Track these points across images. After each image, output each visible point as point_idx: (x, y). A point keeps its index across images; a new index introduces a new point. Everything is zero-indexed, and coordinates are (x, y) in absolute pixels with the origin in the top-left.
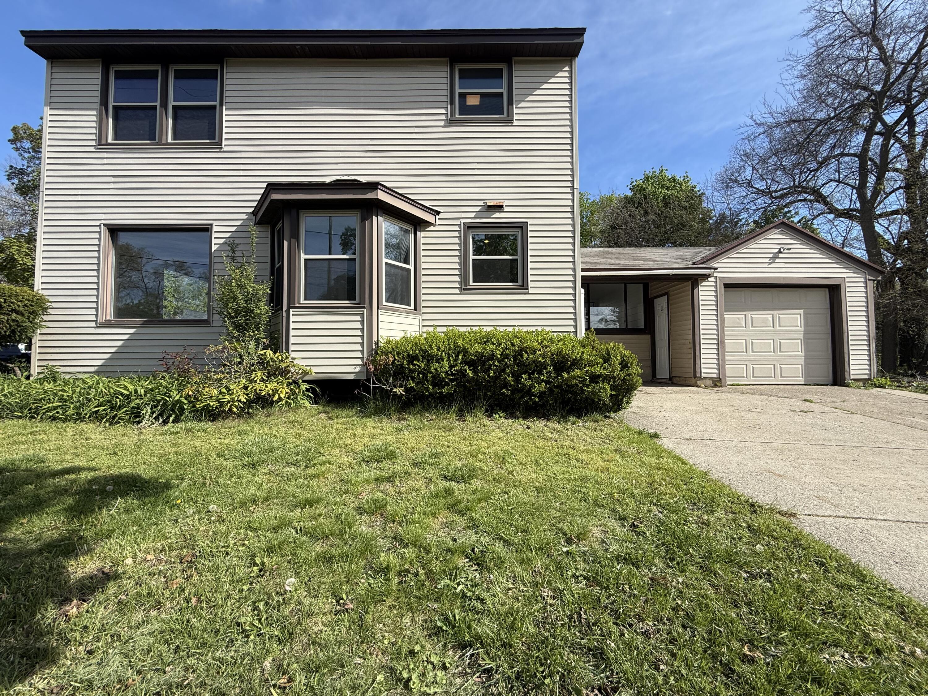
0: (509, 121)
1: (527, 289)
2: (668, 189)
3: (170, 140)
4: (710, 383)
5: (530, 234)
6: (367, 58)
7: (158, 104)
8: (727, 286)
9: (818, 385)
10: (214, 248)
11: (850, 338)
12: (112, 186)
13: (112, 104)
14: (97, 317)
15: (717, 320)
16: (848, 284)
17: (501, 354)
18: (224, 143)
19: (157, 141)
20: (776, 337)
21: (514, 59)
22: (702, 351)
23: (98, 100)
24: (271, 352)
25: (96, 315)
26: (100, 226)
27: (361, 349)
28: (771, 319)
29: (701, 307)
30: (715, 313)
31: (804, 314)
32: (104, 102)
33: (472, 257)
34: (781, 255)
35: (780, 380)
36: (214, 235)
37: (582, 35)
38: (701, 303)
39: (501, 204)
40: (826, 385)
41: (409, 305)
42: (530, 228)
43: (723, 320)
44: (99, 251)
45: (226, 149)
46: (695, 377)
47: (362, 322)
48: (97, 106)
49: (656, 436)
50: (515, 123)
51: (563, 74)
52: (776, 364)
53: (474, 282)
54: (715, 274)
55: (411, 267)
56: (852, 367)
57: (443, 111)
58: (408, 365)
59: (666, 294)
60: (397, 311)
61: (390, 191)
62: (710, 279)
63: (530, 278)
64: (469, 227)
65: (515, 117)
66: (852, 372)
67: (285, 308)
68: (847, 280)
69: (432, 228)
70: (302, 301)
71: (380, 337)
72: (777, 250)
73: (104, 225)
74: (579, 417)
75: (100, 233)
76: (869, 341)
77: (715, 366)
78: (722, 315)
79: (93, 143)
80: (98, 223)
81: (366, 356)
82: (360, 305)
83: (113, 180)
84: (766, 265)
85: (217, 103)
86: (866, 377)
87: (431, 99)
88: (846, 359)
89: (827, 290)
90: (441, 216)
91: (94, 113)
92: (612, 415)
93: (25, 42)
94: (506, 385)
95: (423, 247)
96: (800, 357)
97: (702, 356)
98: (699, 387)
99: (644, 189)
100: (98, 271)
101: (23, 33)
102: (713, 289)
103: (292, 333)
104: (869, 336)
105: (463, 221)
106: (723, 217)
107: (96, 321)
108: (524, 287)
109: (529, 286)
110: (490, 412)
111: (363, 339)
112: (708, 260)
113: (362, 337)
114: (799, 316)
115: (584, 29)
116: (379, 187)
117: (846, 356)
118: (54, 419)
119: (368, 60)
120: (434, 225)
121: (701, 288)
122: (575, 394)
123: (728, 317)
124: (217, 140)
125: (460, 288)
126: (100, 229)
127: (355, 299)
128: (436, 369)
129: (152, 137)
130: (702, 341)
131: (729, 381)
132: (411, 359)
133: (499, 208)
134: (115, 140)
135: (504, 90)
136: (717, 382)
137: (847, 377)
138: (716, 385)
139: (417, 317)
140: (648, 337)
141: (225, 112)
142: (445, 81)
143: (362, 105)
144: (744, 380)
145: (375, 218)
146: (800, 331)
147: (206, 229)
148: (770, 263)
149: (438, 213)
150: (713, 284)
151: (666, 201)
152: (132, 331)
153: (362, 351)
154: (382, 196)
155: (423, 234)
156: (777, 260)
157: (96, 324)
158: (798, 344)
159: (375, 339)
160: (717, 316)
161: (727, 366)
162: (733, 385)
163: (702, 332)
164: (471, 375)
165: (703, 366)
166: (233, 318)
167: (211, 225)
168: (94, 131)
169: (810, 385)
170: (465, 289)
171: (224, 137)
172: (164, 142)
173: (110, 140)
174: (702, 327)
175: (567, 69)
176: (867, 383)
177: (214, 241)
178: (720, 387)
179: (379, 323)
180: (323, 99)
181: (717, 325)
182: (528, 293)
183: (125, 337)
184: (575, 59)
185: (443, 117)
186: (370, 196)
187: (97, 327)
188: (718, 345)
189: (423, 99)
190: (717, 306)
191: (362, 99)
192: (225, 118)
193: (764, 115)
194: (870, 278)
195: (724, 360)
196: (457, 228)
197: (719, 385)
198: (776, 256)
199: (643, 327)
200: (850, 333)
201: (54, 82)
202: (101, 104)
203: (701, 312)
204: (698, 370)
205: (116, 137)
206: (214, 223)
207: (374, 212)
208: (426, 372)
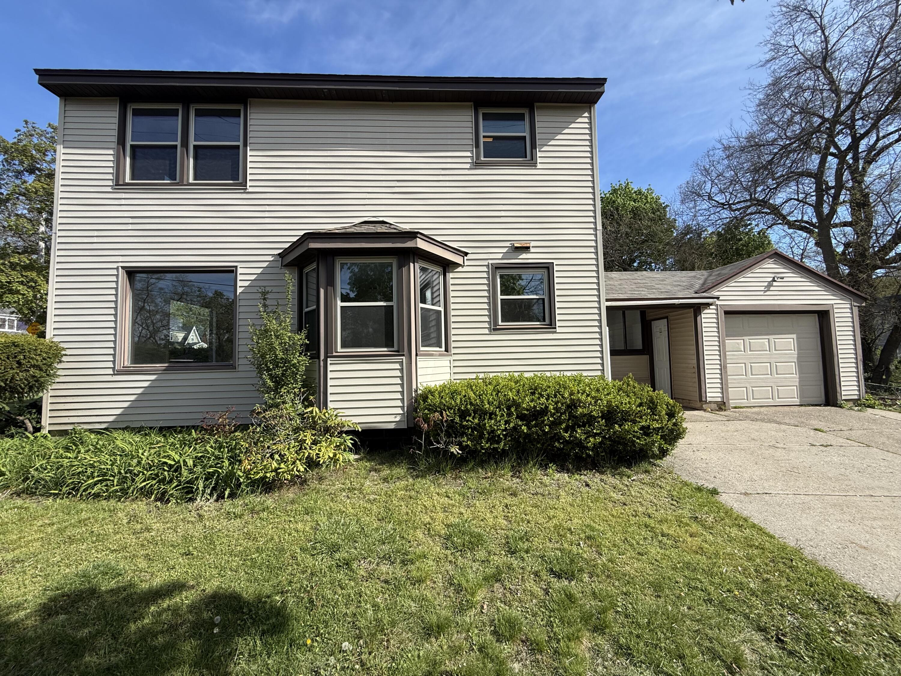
0: (532, 163)
1: (555, 328)
2: (634, 201)
3: (191, 180)
4: (714, 406)
5: (556, 274)
6: (392, 101)
7: (178, 143)
8: (727, 313)
9: (813, 405)
10: (239, 290)
11: (840, 361)
12: (130, 227)
13: (129, 142)
14: (114, 364)
15: (719, 346)
16: (836, 311)
17: (554, 409)
18: (249, 184)
19: (177, 181)
20: (772, 361)
21: (536, 104)
22: (707, 376)
23: (115, 139)
24: (317, 409)
25: (114, 362)
26: (117, 268)
27: (401, 397)
28: (767, 344)
29: (704, 334)
30: (717, 339)
31: (797, 338)
32: (121, 141)
33: (500, 297)
34: (775, 284)
35: (778, 401)
36: (239, 277)
37: (603, 84)
38: (704, 330)
39: (528, 245)
40: (819, 405)
41: (441, 347)
42: (556, 268)
43: (724, 346)
44: (116, 295)
45: (250, 190)
46: (701, 400)
47: (401, 370)
48: (115, 145)
49: (714, 492)
50: (539, 166)
51: (583, 120)
52: (773, 386)
53: (502, 321)
54: (718, 303)
55: (441, 309)
56: (843, 388)
57: (469, 154)
58: (461, 421)
59: (667, 318)
60: (432, 355)
61: (429, 239)
62: (711, 307)
63: (558, 317)
64: (496, 268)
65: (539, 160)
66: (843, 393)
67: (322, 357)
68: (835, 306)
69: (460, 269)
70: (339, 349)
71: (419, 385)
72: (771, 279)
73: (123, 268)
74: (629, 467)
75: (117, 276)
76: (857, 363)
77: (719, 390)
78: (724, 341)
79: (110, 183)
80: (115, 265)
81: (406, 405)
82: (399, 352)
83: (131, 221)
84: (762, 293)
85: (240, 143)
86: (856, 397)
87: (456, 142)
88: (838, 381)
89: (816, 315)
90: (469, 257)
91: (111, 152)
92: (658, 462)
93: (39, 80)
94: (557, 437)
95: (452, 288)
96: (795, 378)
97: (707, 381)
98: (705, 410)
99: (614, 202)
100: (115, 315)
101: (37, 71)
102: (715, 316)
103: (330, 383)
104: (856, 358)
105: (491, 262)
107: (113, 368)
108: (551, 325)
109: (557, 325)
110: (544, 466)
111: (403, 388)
112: (709, 289)
113: (402, 385)
114: (792, 340)
115: (605, 80)
116: (419, 235)
117: (837, 378)
118: (97, 496)
119: (394, 103)
120: (463, 266)
121: (703, 316)
122: (625, 445)
123: (730, 343)
124: (240, 181)
125: (490, 329)
126: (118, 271)
127: (393, 347)
128: (490, 426)
129: (173, 177)
130: (706, 367)
131: (732, 403)
132: (463, 414)
133: (526, 249)
134: (132, 179)
135: (527, 134)
136: (721, 406)
137: (839, 397)
138: (720, 409)
139: (449, 358)
140: (646, 358)
141: (249, 153)
142: (469, 124)
143: (388, 147)
144: (744, 402)
145: (412, 265)
146: (794, 353)
147: (231, 271)
148: (765, 291)
149: (466, 254)
150: (715, 311)
151: (635, 212)
152: (153, 377)
153: (402, 400)
154: (421, 244)
155: (451, 275)
156: (772, 288)
157: (114, 371)
158: (793, 367)
159: (414, 387)
160: (719, 342)
161: (730, 389)
162: (735, 408)
163: (706, 357)
164: (525, 431)
165: (708, 390)
166: (271, 370)
167: (236, 267)
168: (111, 170)
169: (805, 405)
170: (494, 330)
171: (249, 177)
172: (185, 183)
173: (128, 180)
174: (705, 353)
175: (586, 114)
176: (857, 402)
177: (239, 284)
178: (725, 410)
179: (418, 369)
180: (349, 141)
181: (720, 351)
182: (555, 332)
183: (146, 384)
184: (594, 106)
185: (469, 160)
186: (409, 244)
187: (114, 374)
188: (721, 370)
189: (449, 142)
190: (718, 332)
191: (388, 142)
192: (249, 159)
193: (731, 140)
194: (856, 304)
195: (727, 385)
196: (485, 269)
197: (723, 408)
198: (770, 284)
199: (641, 348)
200: (840, 356)
201: (67, 120)
202: (118, 144)
203: (705, 339)
204: (703, 395)
205: (133, 177)
206: (239, 265)
207: (412, 259)
208: (480, 428)
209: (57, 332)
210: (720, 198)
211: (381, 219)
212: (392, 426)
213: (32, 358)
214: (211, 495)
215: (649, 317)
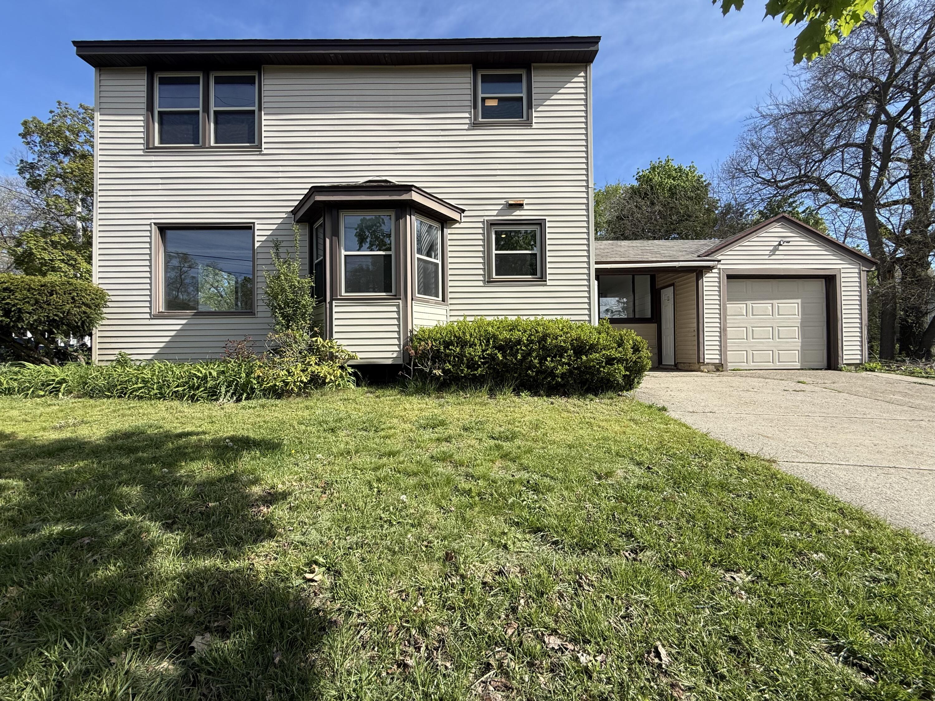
0: (528, 123)
1: (546, 281)
2: (674, 179)
3: (212, 144)
4: (712, 368)
5: (548, 230)
6: (395, 65)
7: (200, 109)
8: (730, 277)
9: (813, 369)
10: (257, 245)
11: (844, 325)
12: (160, 187)
13: (157, 109)
14: (151, 310)
15: (720, 309)
16: (843, 275)
17: (527, 340)
18: (264, 146)
19: (200, 144)
20: (775, 325)
21: (533, 64)
22: (706, 338)
23: (144, 106)
24: (321, 340)
25: (150, 308)
26: (150, 225)
27: (397, 336)
28: (770, 308)
29: (705, 297)
30: (718, 302)
31: (802, 303)
32: (150, 108)
33: (494, 252)
34: (781, 248)
35: (778, 365)
36: (257, 233)
37: (598, 43)
38: (705, 293)
39: (521, 202)
40: (821, 369)
41: (438, 297)
42: (548, 224)
43: (725, 309)
44: (150, 248)
45: (265, 152)
46: (699, 362)
47: (398, 313)
48: (144, 112)
49: (664, 409)
50: (534, 126)
51: (579, 79)
52: (774, 350)
53: (496, 275)
54: (719, 266)
55: (439, 262)
56: (845, 352)
57: (467, 115)
58: (444, 350)
59: (673, 285)
60: (428, 302)
61: (422, 192)
62: (713, 271)
63: (548, 271)
64: (491, 224)
65: (534, 120)
66: (845, 357)
67: (328, 300)
68: (842, 271)
69: (457, 225)
70: (343, 293)
71: (414, 326)
72: (777, 243)
73: (155, 224)
74: (596, 395)
75: (150, 231)
76: (861, 328)
77: (718, 352)
78: (725, 305)
79: (142, 147)
80: (148, 222)
81: (402, 343)
82: (396, 297)
83: (161, 181)
84: (767, 257)
85: (256, 108)
86: (858, 362)
87: (455, 103)
88: (840, 345)
89: (824, 280)
90: (466, 213)
91: (141, 118)
92: (625, 393)
93: (77, 51)
94: (531, 366)
95: (449, 243)
96: (797, 343)
97: (706, 343)
98: (702, 371)
99: (651, 180)
100: (150, 266)
101: (75, 43)
102: (717, 280)
103: (335, 322)
104: (861, 323)
105: (486, 218)
106: (728, 207)
107: (150, 313)
108: (542, 279)
109: (548, 278)
110: (517, 391)
111: (399, 328)
112: (713, 253)
113: (399, 326)
114: (796, 305)
115: (599, 38)
116: (413, 189)
117: (840, 342)
119: (397, 67)
120: (460, 223)
121: (705, 279)
122: (592, 374)
123: (731, 307)
124: (256, 144)
125: (484, 281)
126: (151, 227)
127: (391, 292)
128: (470, 354)
129: (196, 140)
130: (706, 329)
131: (730, 366)
132: (447, 345)
133: (520, 206)
134: (161, 143)
135: (524, 95)
136: (719, 368)
137: (840, 361)
138: (718, 370)
139: (445, 307)
140: (654, 326)
141: (263, 117)
142: (468, 86)
143: (392, 110)
144: (744, 366)
145: (408, 217)
146: (798, 319)
147: (248, 228)
148: (770, 256)
149: (463, 211)
150: (717, 275)
151: (672, 191)
152: (184, 322)
153: (399, 339)
154: (416, 197)
155: (449, 231)
156: (777, 253)
157: (150, 316)
158: (796, 332)
159: (410, 328)
160: (720, 305)
161: (728, 352)
162: (734, 370)
163: (705, 320)
164: (501, 358)
165: (706, 352)
166: (282, 309)
167: (254, 223)
168: (142, 135)
169: (806, 369)
170: (488, 282)
171: (264, 140)
172: (207, 146)
173: (157, 144)
174: (705, 316)
175: (582, 74)
176: (859, 367)
177: (257, 239)
178: (722, 371)
179: (414, 313)
180: (355, 104)
181: (720, 314)
182: (546, 285)
183: (178, 328)
184: (590, 65)
185: (467, 121)
186: (405, 197)
187: (151, 319)
188: (720, 332)
189: (449, 104)
190: (720, 296)
191: (391, 104)
192: (264, 123)
193: (770, 107)
194: (864, 269)
195: (726, 347)
196: (481, 225)
197: (721, 369)
198: (776, 248)
199: (650, 316)
200: (844, 321)
201: (103, 88)
202: (147, 110)
203: (705, 302)
204: (701, 356)
205: (162, 141)
206: (256, 221)
207: (408, 212)
208: (461, 356)
209: (101, 281)
210: (767, 175)
211: (384, 178)
212: (390, 362)
213: (83, 297)
214: (232, 397)
215: (658, 286)
